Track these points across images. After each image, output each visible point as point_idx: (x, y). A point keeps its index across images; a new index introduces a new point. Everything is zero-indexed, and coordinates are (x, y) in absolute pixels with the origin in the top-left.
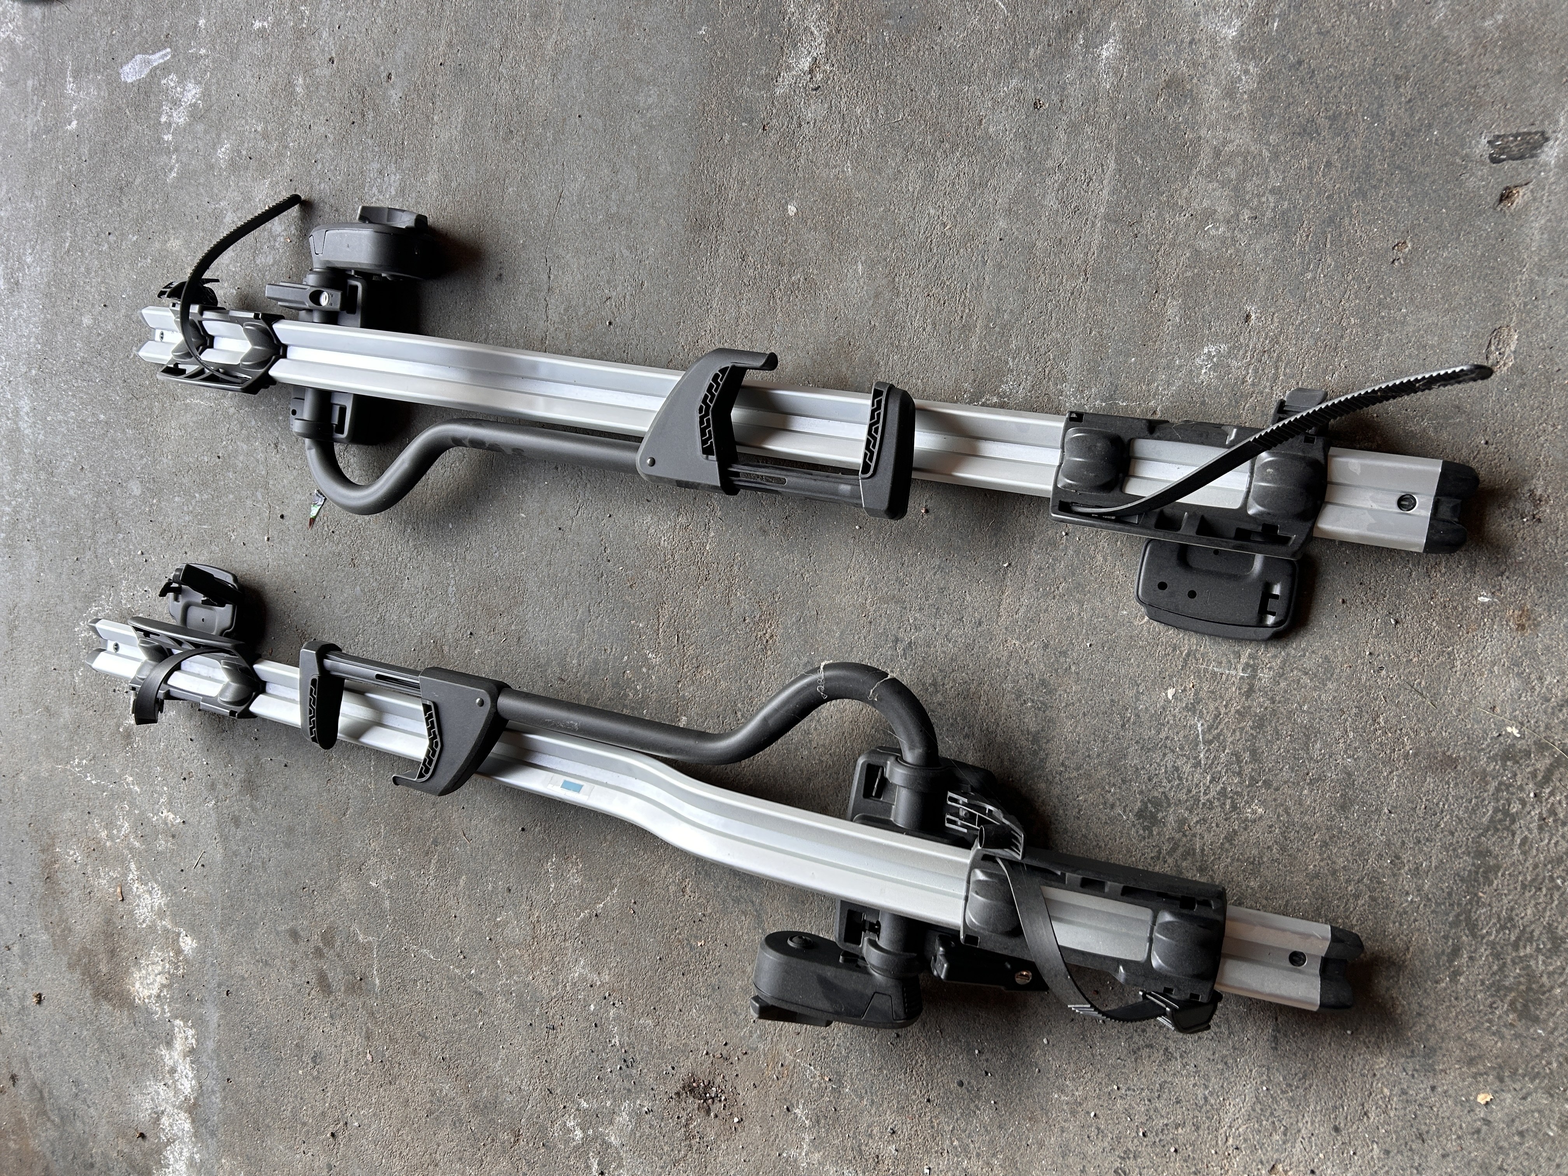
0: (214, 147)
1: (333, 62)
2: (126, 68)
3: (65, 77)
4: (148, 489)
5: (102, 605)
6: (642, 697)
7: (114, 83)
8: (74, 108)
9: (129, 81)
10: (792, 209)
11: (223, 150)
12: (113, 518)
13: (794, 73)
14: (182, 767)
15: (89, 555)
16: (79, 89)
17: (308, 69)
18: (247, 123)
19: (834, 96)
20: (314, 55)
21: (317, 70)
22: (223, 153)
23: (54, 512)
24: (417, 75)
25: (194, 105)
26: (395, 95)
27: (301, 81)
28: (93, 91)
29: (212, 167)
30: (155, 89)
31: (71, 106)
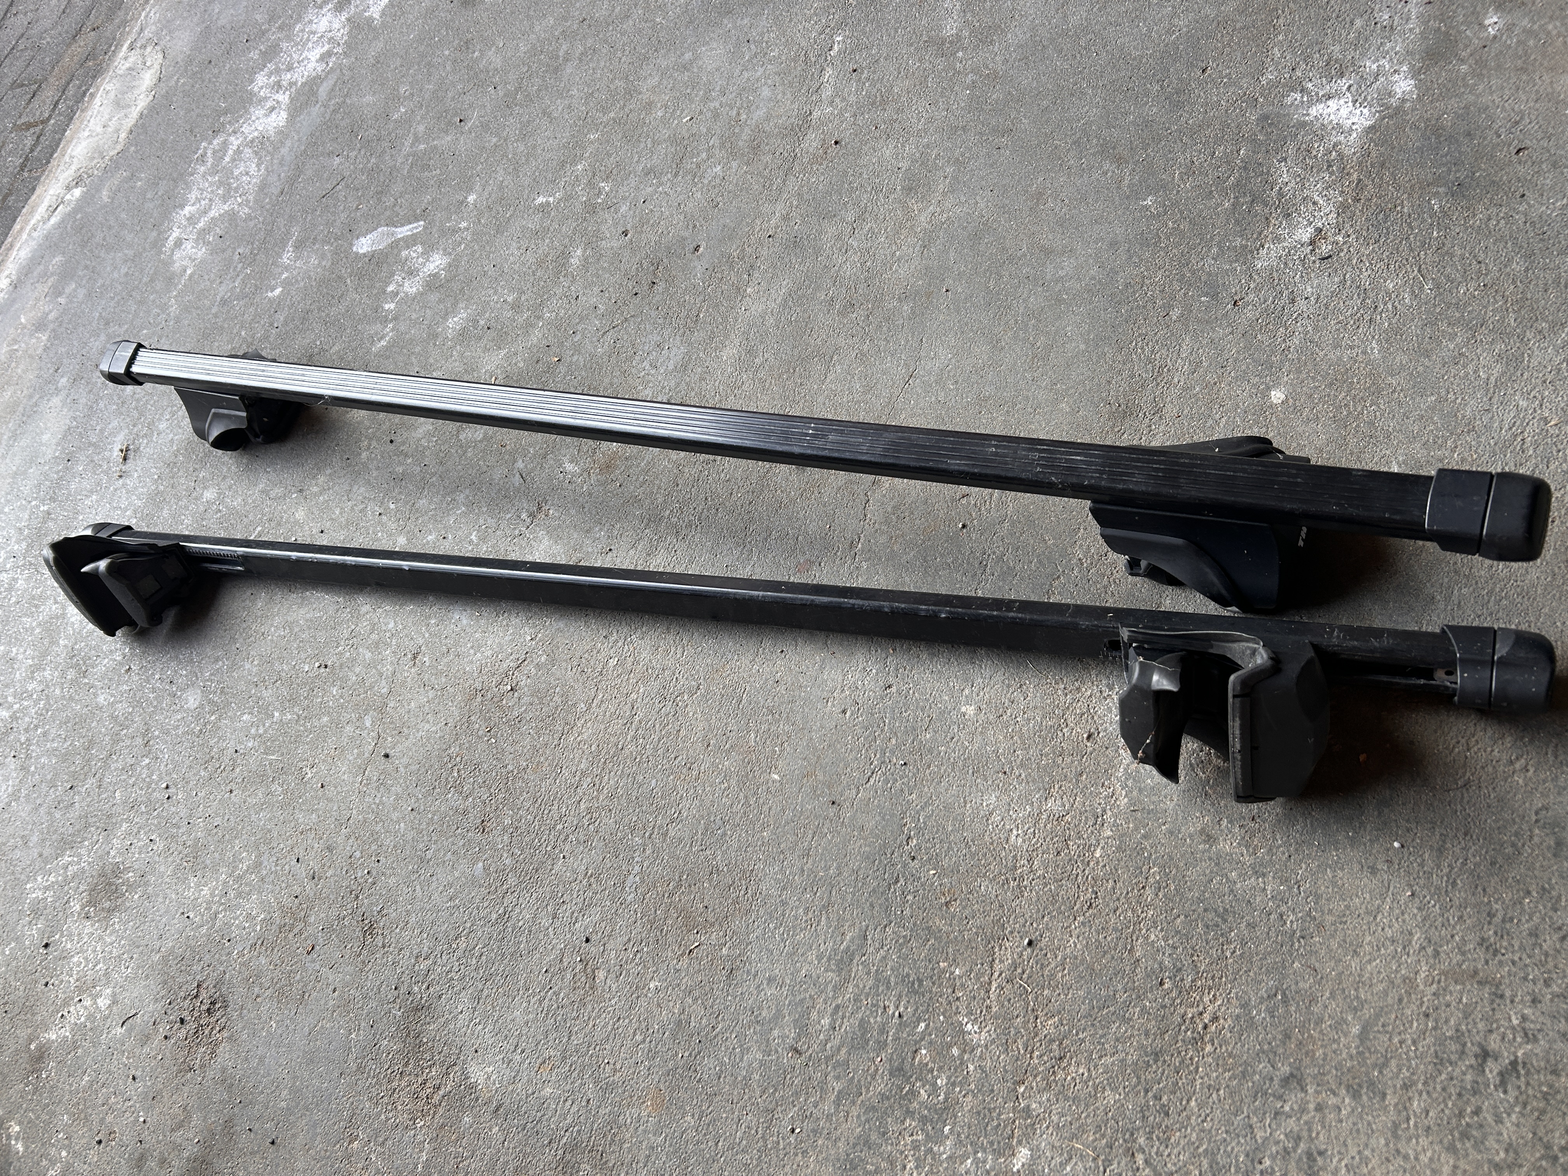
0: (445, 317)
1: (626, 235)
2: (363, 240)
3: (285, 246)
4: (211, 702)
5: (79, 856)
6: (946, 1099)
7: (343, 254)
8: (284, 276)
9: (361, 251)
10: (1277, 396)
11: (455, 319)
12: (144, 735)
13: (1285, 244)
14: (102, 1120)
15: (91, 782)
16: (297, 258)
17: (592, 242)
18: (496, 293)
19: (1350, 269)
20: (603, 228)
21: (604, 242)
22: (454, 323)
23: (65, 723)
24: (734, 247)
25: (435, 276)
26: (699, 267)
27: (579, 252)
28: (314, 261)
29: (436, 336)
30: (391, 259)
31: (281, 274)
